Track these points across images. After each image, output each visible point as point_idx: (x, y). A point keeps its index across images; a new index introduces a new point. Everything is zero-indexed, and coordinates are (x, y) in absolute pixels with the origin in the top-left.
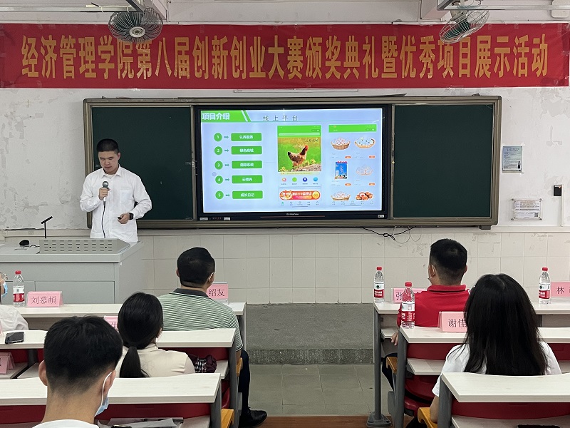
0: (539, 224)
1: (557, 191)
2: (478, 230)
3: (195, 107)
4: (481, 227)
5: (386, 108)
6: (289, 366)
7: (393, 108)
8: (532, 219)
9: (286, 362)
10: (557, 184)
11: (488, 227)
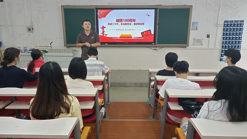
0: (202, 46)
1: (208, 36)
2: (183, 48)
4: (183, 47)
5: (156, 9)
6: (124, 87)
7: (158, 9)
8: (200, 45)
9: (123, 86)
10: (208, 34)
11: (186, 47)
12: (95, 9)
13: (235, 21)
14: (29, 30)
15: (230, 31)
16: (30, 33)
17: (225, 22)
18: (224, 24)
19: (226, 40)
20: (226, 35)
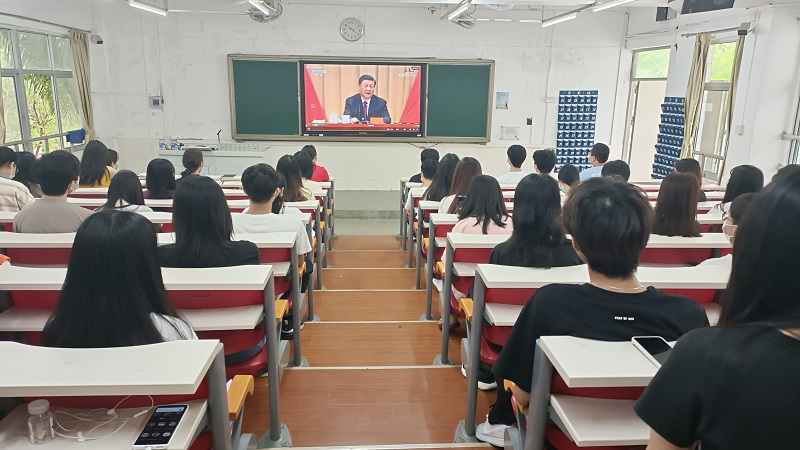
1: (529, 122)
2: (478, 145)
3: (300, 61)
4: (480, 143)
5: (423, 66)
6: (359, 219)
7: (428, 66)
9: (357, 217)
10: (529, 118)
11: (484, 143)
12: (298, 64)
13: (582, 93)
14: (155, 103)
15: (572, 111)
16: (155, 111)
17: (561, 93)
18: (560, 98)
19: (564, 128)
20: (565, 120)
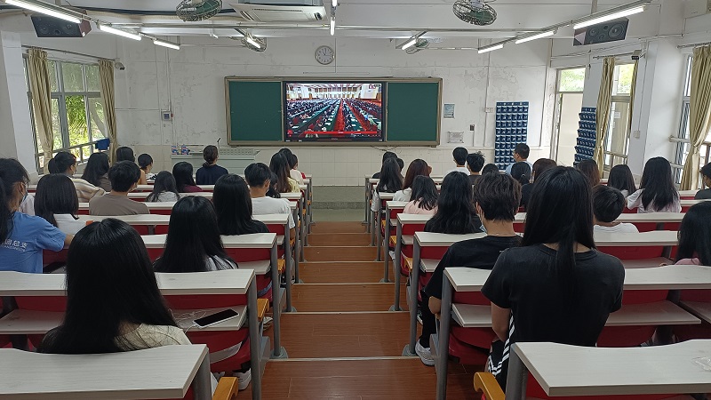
1: (472, 128)
2: (430, 148)
3: (283, 81)
4: (431, 146)
5: (383, 83)
7: (387, 84)
8: (459, 142)
9: (330, 208)
10: (472, 124)
11: (435, 146)
12: (281, 84)
13: (515, 104)
14: (167, 116)
15: (507, 119)
16: (165, 123)
17: (498, 104)
18: (498, 108)
19: (501, 133)
20: (502, 126)
